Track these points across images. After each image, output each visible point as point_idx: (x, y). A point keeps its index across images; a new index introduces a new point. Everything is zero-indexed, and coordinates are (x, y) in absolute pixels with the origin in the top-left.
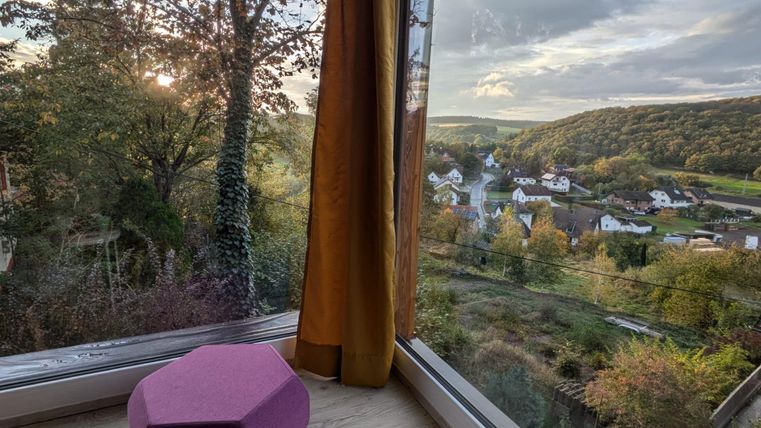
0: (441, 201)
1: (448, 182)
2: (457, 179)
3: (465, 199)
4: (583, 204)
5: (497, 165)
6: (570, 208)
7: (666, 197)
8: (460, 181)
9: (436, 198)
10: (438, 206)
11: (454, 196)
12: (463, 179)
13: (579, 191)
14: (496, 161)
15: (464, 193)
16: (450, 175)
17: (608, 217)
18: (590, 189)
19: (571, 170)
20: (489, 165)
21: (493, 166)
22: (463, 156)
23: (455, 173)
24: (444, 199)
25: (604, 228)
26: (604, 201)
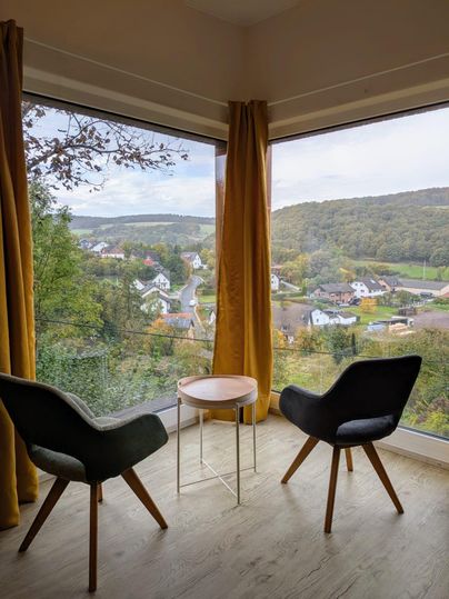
0: (150, 310)
1: (155, 289)
2: (165, 285)
3: (175, 307)
4: (293, 301)
5: (205, 267)
6: (282, 305)
7: (364, 288)
8: (168, 286)
9: (143, 307)
10: (148, 317)
11: (164, 304)
12: (171, 284)
13: (289, 289)
14: (204, 262)
15: (174, 300)
16: (156, 280)
17: (318, 311)
18: (298, 285)
19: (279, 267)
20: (196, 267)
21: (201, 268)
22: (167, 259)
23: (161, 279)
24: (153, 308)
25: (315, 323)
26: (312, 295)
